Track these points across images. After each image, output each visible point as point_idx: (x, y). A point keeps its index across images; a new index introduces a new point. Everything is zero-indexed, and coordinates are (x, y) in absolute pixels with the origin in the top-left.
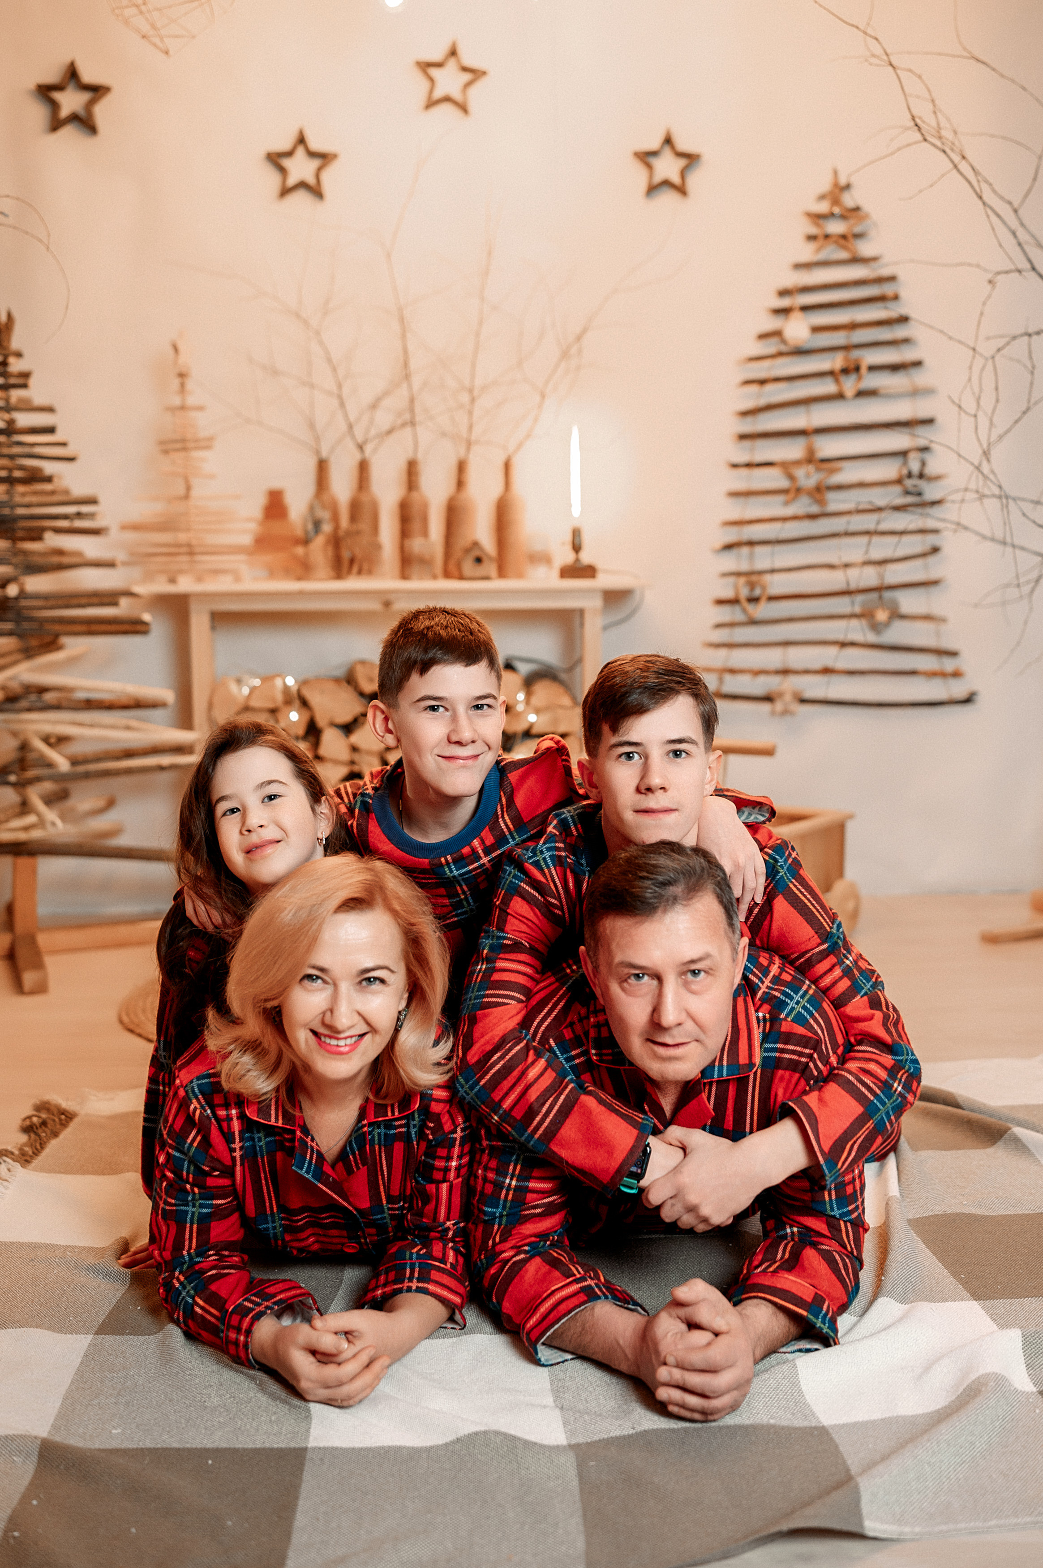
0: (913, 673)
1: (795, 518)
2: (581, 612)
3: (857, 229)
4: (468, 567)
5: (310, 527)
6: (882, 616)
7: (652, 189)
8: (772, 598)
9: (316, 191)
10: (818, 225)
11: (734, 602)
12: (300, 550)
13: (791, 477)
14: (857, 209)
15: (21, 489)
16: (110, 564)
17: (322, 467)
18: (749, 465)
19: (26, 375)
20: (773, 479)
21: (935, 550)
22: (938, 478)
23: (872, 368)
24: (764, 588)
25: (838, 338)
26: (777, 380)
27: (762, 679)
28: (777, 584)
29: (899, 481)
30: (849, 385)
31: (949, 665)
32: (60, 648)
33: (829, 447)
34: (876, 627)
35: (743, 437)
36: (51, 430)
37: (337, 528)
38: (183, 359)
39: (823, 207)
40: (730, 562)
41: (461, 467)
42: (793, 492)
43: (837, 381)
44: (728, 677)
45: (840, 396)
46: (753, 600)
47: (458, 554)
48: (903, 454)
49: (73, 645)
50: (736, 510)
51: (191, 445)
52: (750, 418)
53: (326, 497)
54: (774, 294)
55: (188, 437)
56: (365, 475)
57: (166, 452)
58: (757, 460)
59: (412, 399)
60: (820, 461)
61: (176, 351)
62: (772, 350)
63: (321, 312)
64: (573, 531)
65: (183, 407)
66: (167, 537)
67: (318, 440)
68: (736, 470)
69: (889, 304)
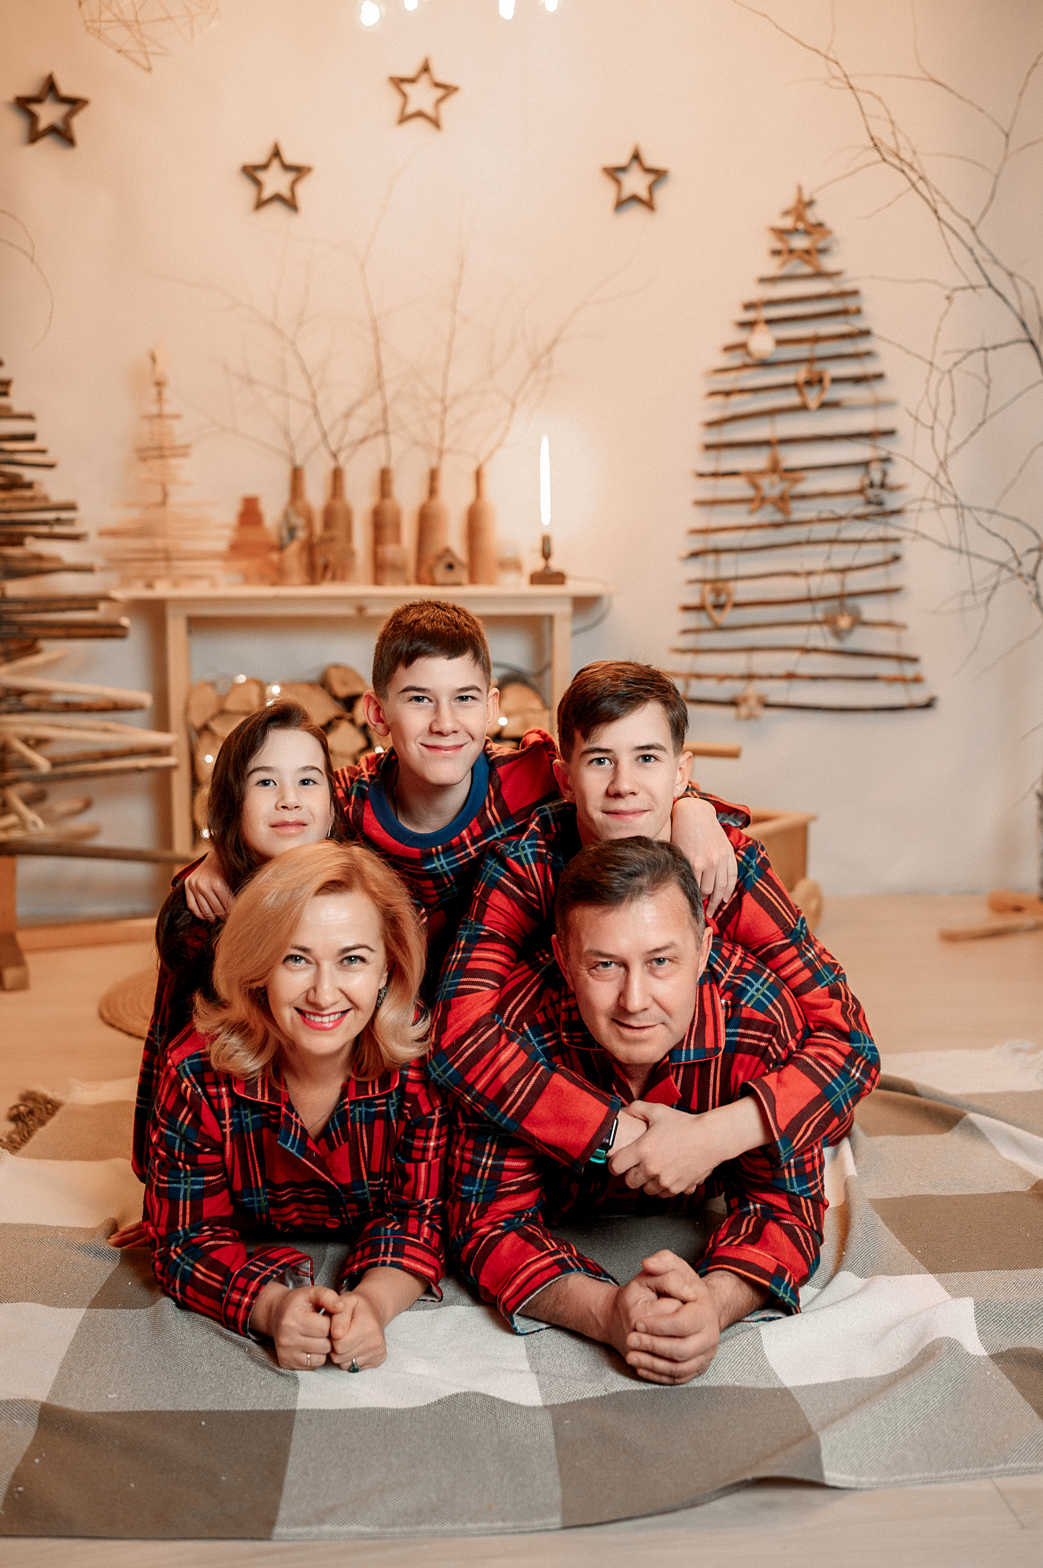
0: (874, 678)
1: (760, 526)
2: (551, 618)
3: (821, 245)
4: (440, 573)
5: (285, 533)
6: (844, 622)
7: (621, 204)
8: (737, 605)
9: (291, 203)
10: (782, 240)
11: (700, 608)
12: (275, 557)
13: (756, 487)
14: (820, 225)
15: (2, 495)
16: (88, 570)
17: (296, 475)
18: (715, 475)
19: (6, 384)
20: (738, 488)
21: (896, 558)
22: (899, 488)
23: (835, 381)
24: (729, 595)
25: (803, 351)
26: (742, 391)
27: (727, 684)
28: (742, 591)
29: (861, 491)
30: (813, 397)
31: (909, 671)
32: (37, 652)
33: (793, 457)
34: (838, 634)
35: (709, 447)
36: (31, 437)
38: (161, 366)
39: (788, 223)
40: (696, 569)
41: (433, 475)
42: (758, 501)
43: (801, 393)
44: (694, 682)
45: (803, 408)
46: (719, 607)
47: (430, 561)
48: (865, 464)
49: (52, 649)
50: (701, 518)
51: (168, 452)
52: (716, 428)
53: (300, 504)
54: (739, 307)
55: (165, 444)
56: (339, 483)
57: (144, 459)
58: (723, 469)
59: (385, 407)
60: (785, 471)
61: (155, 359)
62: (737, 363)
63: (296, 323)
64: (543, 539)
65: (160, 416)
66: (144, 543)
67: (293, 448)
68: (702, 480)
69: (851, 318)
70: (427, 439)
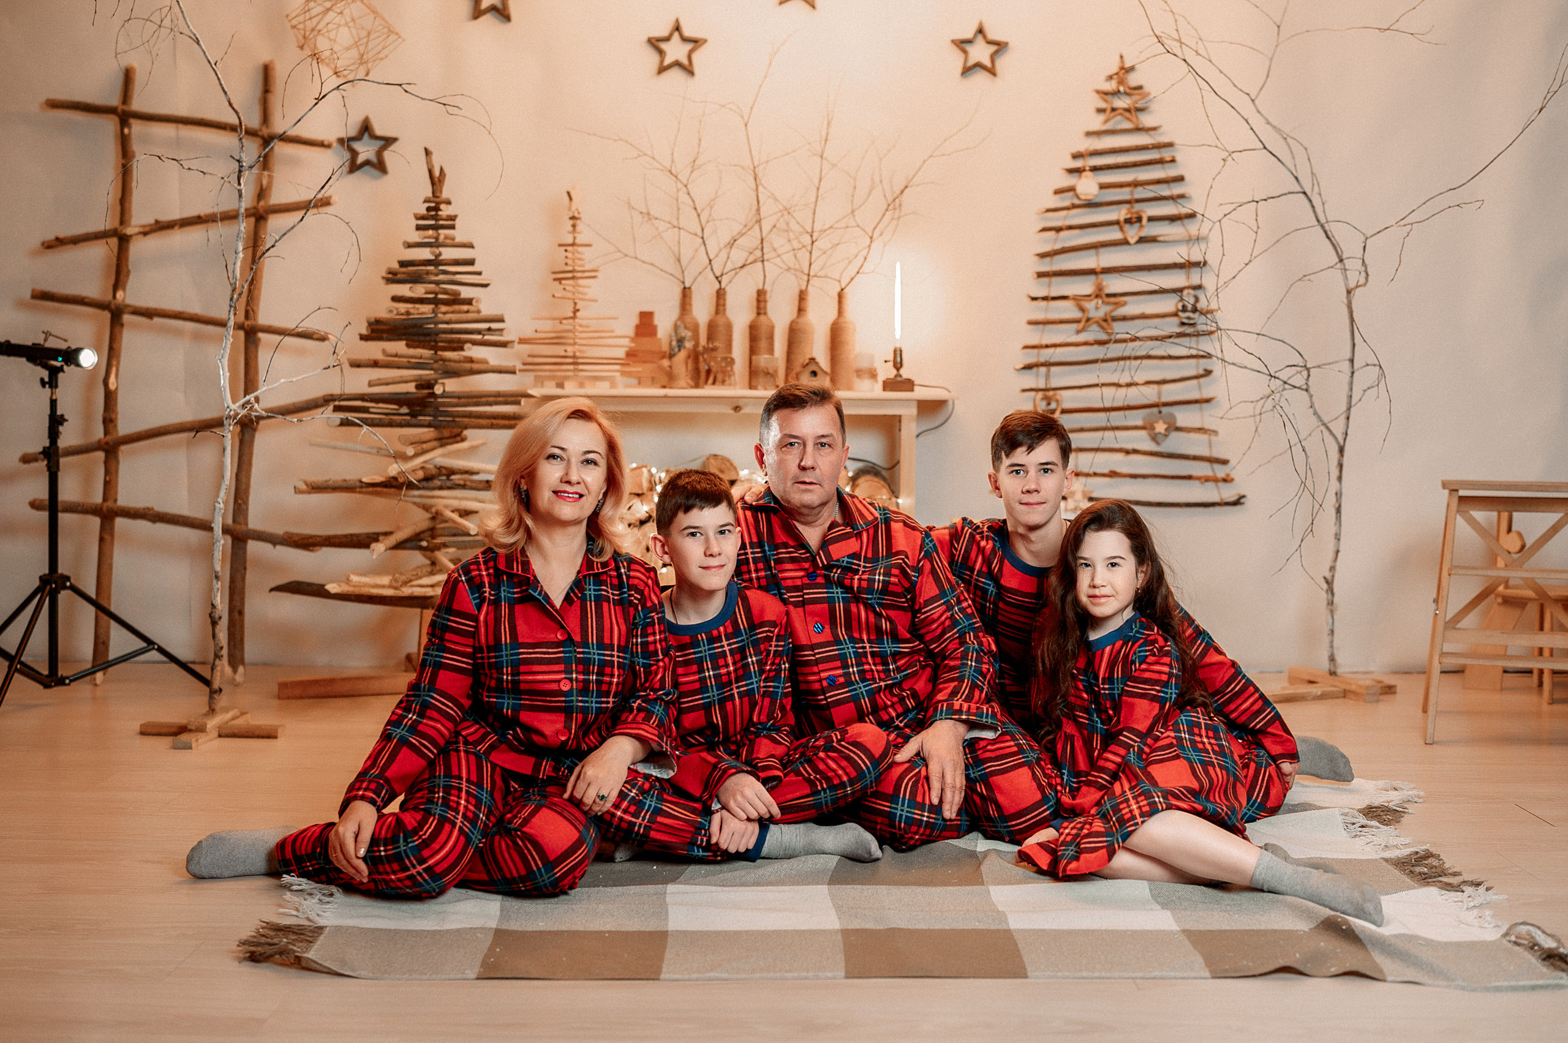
0: (1189, 477)
1: (1086, 344)
2: (899, 418)
3: (1139, 105)
5: (674, 343)
6: (1160, 427)
7: (967, 71)
8: (1065, 411)
9: (688, 70)
10: (1106, 101)
12: (665, 363)
14: (1140, 88)
15: (444, 309)
16: (509, 371)
17: (686, 294)
18: (1045, 299)
19: (453, 218)
20: (1065, 309)
21: (1208, 373)
22: (1210, 311)
23: (1151, 219)
24: (1057, 401)
25: (1124, 194)
26: (1070, 228)
28: (1068, 399)
29: (1175, 314)
30: (1133, 233)
31: (1220, 471)
32: (463, 439)
33: (1115, 284)
34: (1154, 438)
35: (1041, 275)
36: (470, 262)
37: (697, 345)
38: (575, 205)
39: (1111, 86)
40: (1029, 380)
41: (802, 296)
42: (1085, 322)
43: (1121, 229)
45: (1125, 242)
47: (798, 368)
48: (1178, 291)
49: (474, 436)
50: (1035, 336)
51: (579, 275)
52: (1048, 259)
53: (688, 319)
54: (1069, 157)
55: (577, 268)
56: (721, 302)
57: (559, 280)
58: (1054, 294)
59: (762, 240)
60: (1109, 295)
61: (571, 199)
62: (1067, 203)
63: (689, 170)
64: (895, 351)
65: (573, 245)
66: (559, 350)
67: (683, 272)
68: (1035, 303)
69: (1166, 165)
70: (797, 266)
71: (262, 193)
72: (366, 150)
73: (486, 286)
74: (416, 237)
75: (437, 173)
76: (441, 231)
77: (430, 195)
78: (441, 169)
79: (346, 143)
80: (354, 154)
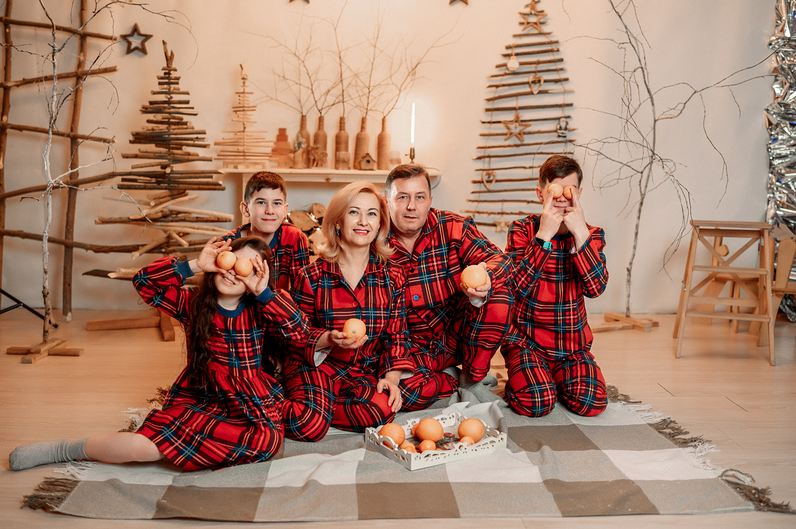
1: (509, 146)
3: (542, 21)
4: (364, 164)
5: (296, 145)
7: (452, 1)
8: (497, 181)
10: (524, 18)
11: (481, 182)
12: (292, 155)
13: (508, 128)
14: (542, 11)
15: (173, 127)
16: (209, 160)
17: (303, 119)
18: (489, 122)
19: (178, 79)
20: (500, 128)
22: (574, 130)
23: (546, 81)
24: (494, 176)
25: (532, 68)
26: (504, 85)
27: (492, 216)
28: (499, 175)
29: (556, 131)
30: (536, 89)
32: (186, 195)
33: (526, 115)
35: (487, 110)
36: (187, 102)
37: (308, 146)
38: (245, 72)
39: (527, 10)
40: (480, 165)
41: (363, 121)
42: (509, 135)
43: (530, 86)
44: (477, 215)
45: (531, 93)
46: (489, 182)
47: (360, 159)
48: (559, 119)
49: (192, 194)
50: (483, 142)
51: (246, 109)
52: (491, 102)
53: (304, 132)
54: (504, 48)
55: (245, 105)
56: (321, 124)
57: (236, 111)
58: (494, 120)
59: (343, 91)
60: (522, 121)
61: (242, 68)
62: (502, 73)
63: (305, 53)
64: (411, 150)
65: (243, 93)
66: (234, 148)
67: (302, 107)
68: (484, 125)
69: (555, 53)
70: (361, 105)
71: (80, 64)
72: (136, 42)
73: (196, 115)
74: (158, 88)
75: (169, 54)
76: (172, 86)
77: (165, 66)
78: (172, 52)
79: (124, 37)
80: (129, 43)
